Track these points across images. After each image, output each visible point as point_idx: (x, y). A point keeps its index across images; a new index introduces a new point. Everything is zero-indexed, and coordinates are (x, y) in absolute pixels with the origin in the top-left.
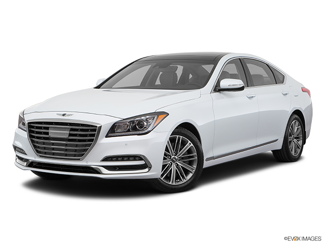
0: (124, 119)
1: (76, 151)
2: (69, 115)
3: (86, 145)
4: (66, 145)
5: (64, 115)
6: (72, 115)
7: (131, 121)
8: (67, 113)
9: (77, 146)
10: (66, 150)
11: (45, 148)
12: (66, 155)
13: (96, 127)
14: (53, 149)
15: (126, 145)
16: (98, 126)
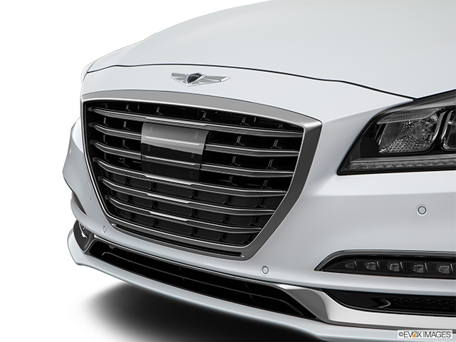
0: (417, 101)
1: (226, 219)
2: (209, 79)
3: (262, 202)
4: (195, 195)
5: (192, 79)
6: (219, 79)
7: (448, 109)
8: (204, 71)
9: (229, 201)
10: (195, 214)
11: (130, 199)
12: (195, 233)
13: (300, 129)
14: (156, 205)
15: (422, 209)
16: (307, 125)
